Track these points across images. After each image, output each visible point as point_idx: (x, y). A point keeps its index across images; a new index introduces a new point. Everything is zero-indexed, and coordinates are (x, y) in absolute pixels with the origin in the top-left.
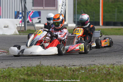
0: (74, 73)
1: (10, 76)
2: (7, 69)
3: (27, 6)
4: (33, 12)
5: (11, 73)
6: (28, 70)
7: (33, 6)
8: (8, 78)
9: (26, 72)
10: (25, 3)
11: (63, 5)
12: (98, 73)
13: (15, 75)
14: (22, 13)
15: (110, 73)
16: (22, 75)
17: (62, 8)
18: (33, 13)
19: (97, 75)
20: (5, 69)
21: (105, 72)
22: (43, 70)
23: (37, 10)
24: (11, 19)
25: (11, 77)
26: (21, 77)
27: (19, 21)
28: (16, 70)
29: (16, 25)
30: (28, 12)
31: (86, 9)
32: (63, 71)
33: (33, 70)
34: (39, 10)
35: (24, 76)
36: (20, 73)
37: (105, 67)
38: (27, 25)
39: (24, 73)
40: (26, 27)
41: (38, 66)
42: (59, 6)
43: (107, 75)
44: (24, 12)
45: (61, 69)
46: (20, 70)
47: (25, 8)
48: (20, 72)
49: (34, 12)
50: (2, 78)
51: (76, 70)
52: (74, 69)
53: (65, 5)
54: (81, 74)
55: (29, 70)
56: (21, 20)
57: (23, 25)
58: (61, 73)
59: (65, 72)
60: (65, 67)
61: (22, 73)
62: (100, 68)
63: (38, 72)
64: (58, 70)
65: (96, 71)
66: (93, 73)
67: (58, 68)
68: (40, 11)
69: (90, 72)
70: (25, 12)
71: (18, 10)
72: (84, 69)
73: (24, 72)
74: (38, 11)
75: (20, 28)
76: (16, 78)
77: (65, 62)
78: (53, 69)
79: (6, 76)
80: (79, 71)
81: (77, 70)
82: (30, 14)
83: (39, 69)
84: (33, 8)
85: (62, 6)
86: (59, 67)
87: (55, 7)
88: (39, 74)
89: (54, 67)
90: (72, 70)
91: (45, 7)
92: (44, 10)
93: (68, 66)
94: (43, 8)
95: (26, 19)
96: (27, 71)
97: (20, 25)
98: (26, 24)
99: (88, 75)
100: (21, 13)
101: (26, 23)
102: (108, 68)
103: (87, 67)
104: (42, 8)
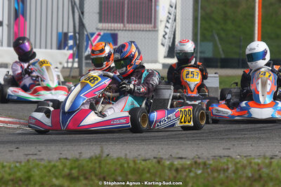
0: (178, 176)
1: (29, 178)
2: (23, 164)
3: (86, 21)
4: (99, 35)
5: (32, 173)
6: (73, 165)
7: (100, 21)
8: (26, 183)
9: (67, 171)
10: (83, 13)
11: (170, 21)
12: (233, 175)
13: (41, 178)
14: (74, 38)
15: (260, 177)
16: (56, 177)
17: (166, 27)
18: (99, 37)
19: (232, 180)
20: (20, 162)
21: (250, 175)
22: (107, 166)
23: (108, 30)
24: (49, 50)
25: (32, 183)
26: (55, 182)
27: (66, 55)
28: (45, 167)
29: (61, 63)
30: (87, 35)
31: (223, 29)
32: (152, 171)
33: (83, 167)
34: (115, 30)
35: (61, 179)
36: (54, 174)
37: (250, 163)
38: (86, 63)
39: (64, 173)
40: (84, 68)
41: (96, 158)
42: (161, 21)
43: (255, 180)
44: (79, 34)
45: (150, 166)
46: (54, 166)
47: (82, 25)
48: (53, 170)
49: (102, 34)
50: (11, 183)
51: (183, 168)
52: (179, 167)
53: (175, 20)
54: (193, 177)
55: (75, 168)
56: (71, 52)
57: (76, 65)
58: (148, 175)
59: (158, 173)
60: (159, 162)
61: (57, 174)
62: (238, 165)
63: (94, 171)
64: (141, 168)
65: (230, 171)
66: (222, 176)
67: (143, 163)
68: (116, 32)
69: (216, 174)
70: (81, 33)
71: (65, 31)
72: (201, 167)
73: (63, 170)
74: (113, 32)
75: (69, 70)
76: (42, 185)
77: (162, 149)
78: (132, 164)
79: (21, 180)
80: (190, 171)
81: (186, 169)
82: (93, 38)
83: (97, 165)
84: (100, 25)
85: (168, 21)
86: (145, 160)
87: (151, 23)
88: (96, 176)
89: (134, 162)
90: (174, 168)
91: (128, 23)
92: (126, 30)
93: (166, 159)
94: (124, 26)
95: (84, 50)
96: (71, 169)
97: (70, 65)
98: (84, 61)
99: (210, 179)
100: (71, 36)
101: (84, 59)
102: (259, 165)
103: (208, 162)
104: (122, 25)
